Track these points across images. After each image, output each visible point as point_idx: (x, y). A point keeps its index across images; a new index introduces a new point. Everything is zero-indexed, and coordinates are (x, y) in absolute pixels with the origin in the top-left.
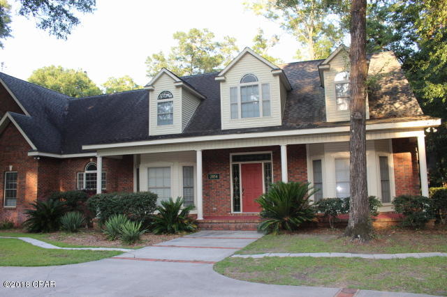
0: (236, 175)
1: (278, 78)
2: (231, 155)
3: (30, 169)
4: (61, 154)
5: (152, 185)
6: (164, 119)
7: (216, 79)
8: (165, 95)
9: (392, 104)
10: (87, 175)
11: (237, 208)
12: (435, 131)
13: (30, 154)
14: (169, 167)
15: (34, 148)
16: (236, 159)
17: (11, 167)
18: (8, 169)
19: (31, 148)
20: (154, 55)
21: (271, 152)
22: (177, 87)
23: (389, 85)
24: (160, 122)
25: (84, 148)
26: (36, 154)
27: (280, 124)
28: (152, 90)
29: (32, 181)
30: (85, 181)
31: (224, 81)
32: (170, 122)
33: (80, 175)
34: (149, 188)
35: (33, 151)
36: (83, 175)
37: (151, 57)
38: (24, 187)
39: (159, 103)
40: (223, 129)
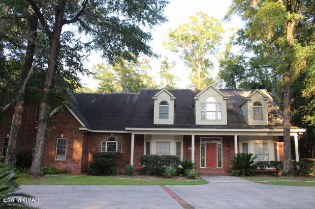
0: (203, 148)
1: (226, 102)
2: (201, 138)
3: (77, 138)
6: (164, 115)
7: (195, 98)
8: (164, 103)
9: (276, 119)
10: (108, 143)
11: (203, 165)
12: (302, 134)
13: (80, 129)
14: (169, 142)
15: (83, 125)
17: (62, 136)
18: (60, 137)
19: (81, 125)
21: (221, 138)
22: (171, 99)
23: (271, 108)
24: (161, 117)
25: (126, 129)
27: (226, 124)
28: (156, 99)
29: (78, 146)
30: (106, 147)
31: (198, 99)
32: (167, 118)
33: (103, 143)
34: (157, 153)
35: (82, 127)
36: (105, 143)
39: (160, 107)
40: (196, 124)
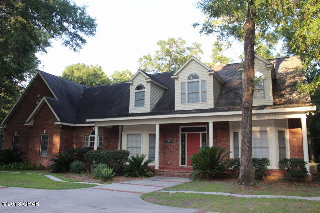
0: (183, 141)
1: (212, 77)
2: (181, 127)
3: (56, 133)
4: (75, 124)
5: (130, 146)
6: (140, 101)
7: (172, 77)
8: (140, 87)
9: (291, 94)
10: (91, 138)
12: (313, 114)
13: (56, 124)
14: (141, 135)
15: (59, 120)
16: (184, 130)
17: (45, 131)
18: (43, 133)
19: (57, 120)
20: (144, 57)
21: (207, 126)
22: (148, 82)
24: (136, 105)
25: (88, 121)
26: (60, 123)
27: (213, 108)
28: (132, 84)
29: (57, 140)
30: (89, 142)
31: (177, 79)
32: (143, 105)
33: (87, 138)
34: (128, 148)
35: (58, 121)
37: (142, 58)
38: (52, 144)
39: (136, 93)
40: (176, 110)
